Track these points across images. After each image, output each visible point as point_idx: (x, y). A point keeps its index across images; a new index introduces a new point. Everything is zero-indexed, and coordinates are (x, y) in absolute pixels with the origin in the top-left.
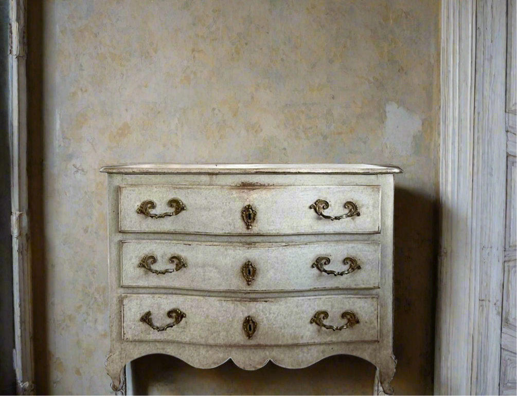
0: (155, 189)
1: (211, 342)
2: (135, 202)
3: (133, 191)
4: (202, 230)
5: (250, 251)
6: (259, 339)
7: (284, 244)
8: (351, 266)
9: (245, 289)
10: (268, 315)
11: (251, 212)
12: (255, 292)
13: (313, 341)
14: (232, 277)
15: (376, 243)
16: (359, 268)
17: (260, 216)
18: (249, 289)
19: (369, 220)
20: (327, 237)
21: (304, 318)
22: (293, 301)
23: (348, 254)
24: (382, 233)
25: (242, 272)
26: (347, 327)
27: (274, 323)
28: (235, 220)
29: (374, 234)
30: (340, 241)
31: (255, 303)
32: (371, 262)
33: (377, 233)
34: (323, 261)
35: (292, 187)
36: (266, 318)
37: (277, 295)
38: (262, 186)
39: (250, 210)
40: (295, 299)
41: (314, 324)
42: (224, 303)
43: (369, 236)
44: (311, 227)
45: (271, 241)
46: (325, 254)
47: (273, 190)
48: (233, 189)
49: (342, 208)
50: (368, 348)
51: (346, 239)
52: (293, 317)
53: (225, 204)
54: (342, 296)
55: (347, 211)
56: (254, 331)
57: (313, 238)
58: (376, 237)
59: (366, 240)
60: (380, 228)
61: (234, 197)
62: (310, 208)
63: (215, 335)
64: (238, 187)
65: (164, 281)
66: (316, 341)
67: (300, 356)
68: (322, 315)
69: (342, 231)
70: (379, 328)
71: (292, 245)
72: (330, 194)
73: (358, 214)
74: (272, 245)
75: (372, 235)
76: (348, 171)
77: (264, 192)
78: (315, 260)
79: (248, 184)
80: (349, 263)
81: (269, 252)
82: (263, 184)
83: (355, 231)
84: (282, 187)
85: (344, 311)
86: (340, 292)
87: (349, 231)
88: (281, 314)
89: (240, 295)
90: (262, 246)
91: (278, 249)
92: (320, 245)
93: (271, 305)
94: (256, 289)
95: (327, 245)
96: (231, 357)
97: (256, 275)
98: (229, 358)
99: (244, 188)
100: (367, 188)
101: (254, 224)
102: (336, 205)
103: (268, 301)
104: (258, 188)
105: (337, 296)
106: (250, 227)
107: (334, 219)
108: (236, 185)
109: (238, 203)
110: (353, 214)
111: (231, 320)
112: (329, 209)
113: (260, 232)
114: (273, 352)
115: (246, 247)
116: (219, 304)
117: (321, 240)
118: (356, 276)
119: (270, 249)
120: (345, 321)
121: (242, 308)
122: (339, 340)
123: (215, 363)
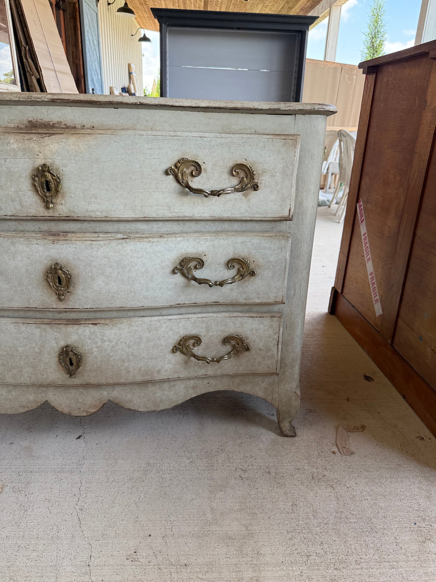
1: (10, 380)
5: (57, 246)
6: (87, 375)
7: (120, 236)
8: (239, 270)
9: (55, 306)
10: (99, 344)
11: (50, 178)
12: (73, 310)
13: (176, 376)
14: (30, 287)
15: (285, 236)
17: (67, 185)
18: (61, 306)
19: (273, 197)
20: (200, 226)
21: (162, 346)
22: (141, 323)
23: (234, 253)
24: (295, 219)
25: (47, 280)
26: (229, 358)
27: (112, 354)
28: (20, 193)
29: (280, 220)
30: (221, 232)
31: (76, 327)
32: (273, 266)
33: (286, 220)
34: (192, 264)
35: (129, 132)
36: (97, 347)
37: (115, 314)
38: (69, 129)
39: (48, 174)
40: (145, 319)
41: (178, 353)
42: (23, 328)
43: (273, 224)
44: (170, 207)
45: (98, 230)
46: (196, 254)
47: (88, 138)
48: (9, 133)
49: (226, 176)
50: (263, 382)
51: (234, 230)
52: (143, 346)
54: (224, 314)
55: (235, 181)
56: (78, 366)
57: (175, 227)
58: (284, 226)
59: (267, 231)
60: (292, 211)
61: (14, 149)
62: (167, 173)
63: (15, 371)
64: (22, 129)
66: (182, 376)
67: (158, 395)
68: (192, 341)
69: (225, 215)
70: (280, 358)
71: (134, 238)
72: (205, 148)
73: (256, 187)
74: (98, 237)
75: (278, 224)
76: (239, 105)
77: (72, 140)
78: (178, 262)
79: (41, 123)
80: (237, 266)
81: (92, 248)
82: (72, 125)
83: (247, 216)
84: (109, 132)
85: (226, 334)
86: (222, 308)
87: (237, 215)
88: (121, 342)
89: (50, 315)
90: (79, 239)
91: (109, 243)
92: (186, 238)
93: (104, 329)
94: (75, 306)
95: (199, 239)
96: (47, 399)
97: (73, 284)
98: (44, 400)
99: (30, 132)
100: (274, 140)
101: (58, 201)
102: (214, 170)
103: (99, 323)
104: (59, 132)
105: (215, 315)
106: (51, 206)
107: (209, 194)
108: (17, 125)
109: (22, 160)
110: (245, 187)
111: (37, 350)
112: (203, 177)
113: (72, 215)
114: (115, 392)
115: (49, 240)
116: (15, 328)
117: (190, 230)
118: (247, 285)
119: (94, 243)
120: (228, 348)
121: (55, 334)
122: (218, 374)
123: (23, 407)
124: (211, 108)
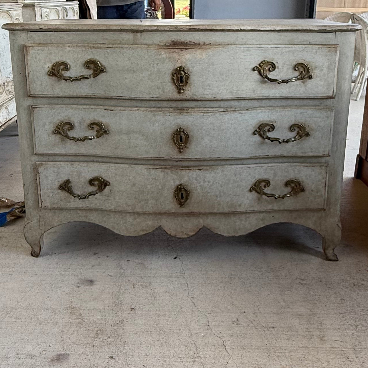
0: (68, 49)
1: (139, 210)
2: (45, 63)
3: (42, 50)
4: (126, 94)
5: (182, 117)
6: (192, 206)
7: (221, 110)
8: (298, 133)
9: (176, 157)
10: (202, 183)
11: (184, 75)
12: (187, 160)
13: (252, 209)
14: (161, 144)
15: (329, 109)
16: (308, 135)
17: (193, 79)
18: (180, 156)
19: (322, 83)
20: (272, 103)
21: (243, 186)
22: (230, 170)
23: (295, 120)
24: (336, 97)
25: (173, 139)
26: (291, 195)
27: (209, 191)
28: (164, 84)
29: (327, 98)
30: (287, 106)
31: (188, 171)
32: (322, 129)
33: (331, 98)
34: (267, 128)
35: (233, 46)
36: (200, 186)
37: (212, 163)
38: (196, 45)
40: (233, 167)
41: (254, 192)
42: (153, 172)
43: (322, 101)
44: (254, 91)
45: (207, 106)
46: (270, 121)
47: (209, 50)
48: (161, 48)
49: (291, 70)
50: (313, 216)
51: (295, 104)
52: (230, 186)
53: (152, 65)
54: (286, 164)
55: (297, 74)
56: (187, 199)
57: (256, 103)
58: (329, 102)
59: (318, 106)
60: (335, 92)
61: (163, 58)
62: (254, 70)
63: (143, 203)
64: (168, 46)
65: (83, 148)
66: (256, 209)
67: (237, 224)
68: (264, 184)
69: (290, 95)
70: (326, 197)
71: (230, 111)
72: (278, 54)
73: (310, 77)
74: (208, 110)
75: (325, 100)
76: (300, 28)
77: (199, 52)
78: (257, 126)
79: (179, 43)
80: (297, 130)
81: (203, 118)
82: (198, 43)
83: (304, 95)
84: (221, 46)
85: (288, 179)
86: (285, 160)
87: (298, 96)
88: (216, 183)
89: (170, 163)
90: (196, 112)
91: (215, 115)
92: (263, 111)
93: (206, 173)
94: (189, 156)
95: (272, 111)
96: (161, 224)
97: (189, 142)
98: (159, 225)
99: (174, 48)
100: (323, 48)
101: (187, 88)
102: (284, 67)
103: (202, 169)
104: (192, 47)
105: (280, 165)
106: (182, 91)
107: (281, 82)
108: (165, 43)
109: (167, 64)
110: (304, 77)
111: (160, 188)
112: (276, 71)
113: (194, 97)
114: (208, 220)
115: (177, 113)
116: (147, 172)
117: (265, 105)
118: (304, 143)
119: (205, 114)
120: (289, 189)
121: (174, 176)
122: (281, 208)
123: (143, 230)
124: (283, 30)
